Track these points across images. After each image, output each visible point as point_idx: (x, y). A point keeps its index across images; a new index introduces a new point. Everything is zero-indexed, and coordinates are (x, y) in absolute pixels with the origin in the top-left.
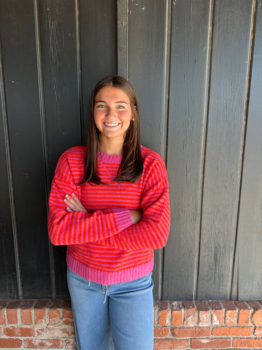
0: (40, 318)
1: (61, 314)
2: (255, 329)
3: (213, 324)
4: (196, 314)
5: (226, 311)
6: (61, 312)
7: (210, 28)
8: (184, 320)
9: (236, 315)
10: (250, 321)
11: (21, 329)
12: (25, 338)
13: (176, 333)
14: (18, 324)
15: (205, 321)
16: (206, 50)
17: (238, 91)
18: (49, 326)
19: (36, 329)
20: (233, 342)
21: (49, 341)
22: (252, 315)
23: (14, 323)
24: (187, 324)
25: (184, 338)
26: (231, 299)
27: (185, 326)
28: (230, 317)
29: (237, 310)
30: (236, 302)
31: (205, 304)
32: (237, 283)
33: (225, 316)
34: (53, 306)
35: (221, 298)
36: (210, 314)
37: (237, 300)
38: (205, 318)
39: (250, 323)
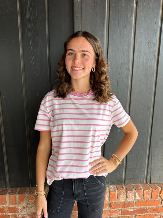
0: (22, 200)
2: (162, 201)
3: (136, 199)
4: (125, 193)
5: (144, 190)
7: (135, 5)
8: (118, 197)
9: (150, 192)
10: (159, 196)
11: (9, 208)
12: (12, 214)
13: (113, 206)
14: (7, 205)
15: (131, 197)
16: (132, 19)
17: (152, 47)
18: (28, 205)
19: (19, 207)
20: (148, 210)
21: (28, 215)
22: (160, 192)
23: (4, 204)
24: (119, 200)
25: (118, 209)
26: (146, 183)
27: (118, 201)
28: (146, 194)
29: (151, 189)
30: (150, 184)
31: (130, 186)
32: (150, 172)
33: (144, 194)
34: (31, 192)
35: (140, 183)
36: (134, 192)
37: (151, 183)
38: (131, 195)
39: (159, 197)
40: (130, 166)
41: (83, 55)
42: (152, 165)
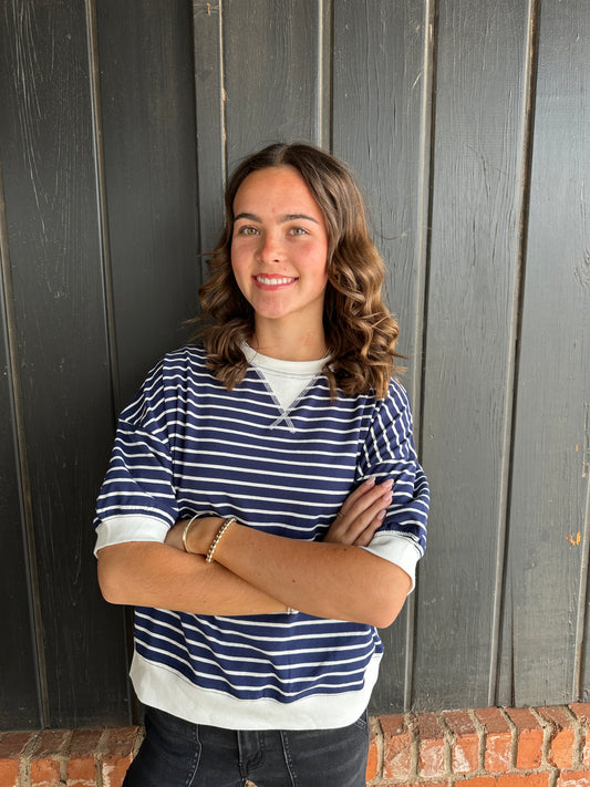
1: (63, 769)
2: (557, 776)
3: (456, 771)
4: (413, 749)
5: (485, 736)
6: (62, 763)
7: (428, 29)
8: (383, 765)
9: (510, 744)
10: (543, 757)
15: (434, 764)
16: (420, 83)
17: (500, 185)
22: (550, 742)
24: (389, 775)
26: (496, 704)
27: (385, 781)
28: (495, 750)
29: (513, 731)
30: (511, 711)
31: (434, 720)
32: (509, 663)
33: (485, 750)
34: (42, 749)
35: (471, 704)
36: (446, 746)
37: (512, 705)
38: (435, 757)
39: (544, 762)
40: (432, 641)
41: (292, 232)
42: (516, 634)
